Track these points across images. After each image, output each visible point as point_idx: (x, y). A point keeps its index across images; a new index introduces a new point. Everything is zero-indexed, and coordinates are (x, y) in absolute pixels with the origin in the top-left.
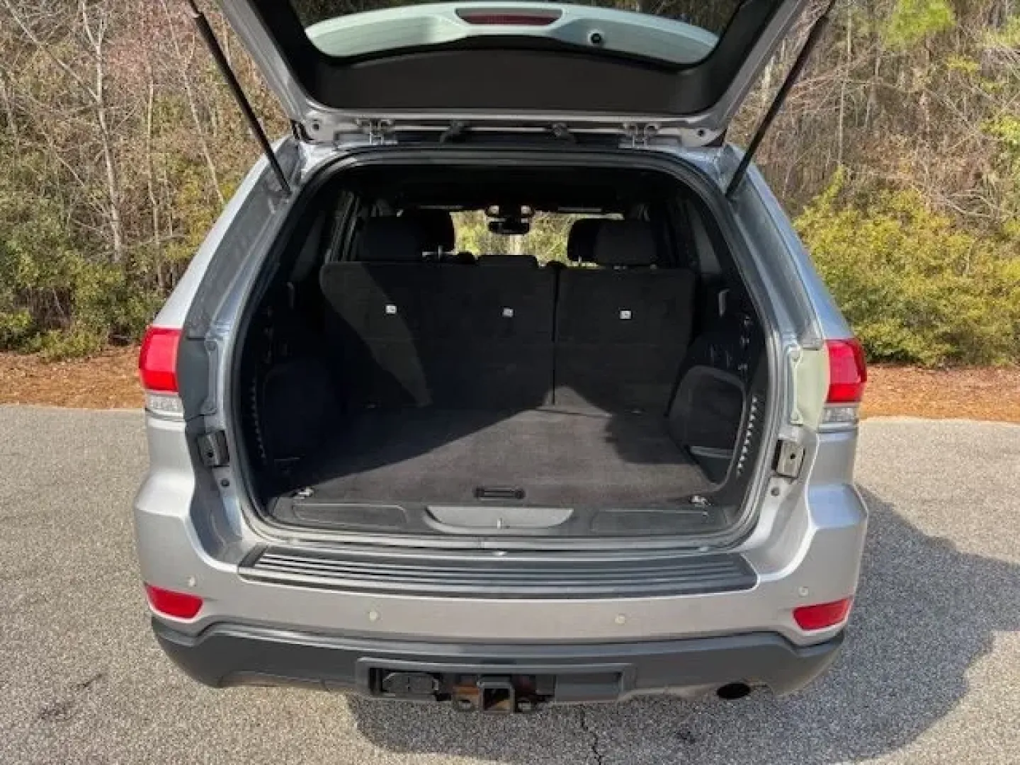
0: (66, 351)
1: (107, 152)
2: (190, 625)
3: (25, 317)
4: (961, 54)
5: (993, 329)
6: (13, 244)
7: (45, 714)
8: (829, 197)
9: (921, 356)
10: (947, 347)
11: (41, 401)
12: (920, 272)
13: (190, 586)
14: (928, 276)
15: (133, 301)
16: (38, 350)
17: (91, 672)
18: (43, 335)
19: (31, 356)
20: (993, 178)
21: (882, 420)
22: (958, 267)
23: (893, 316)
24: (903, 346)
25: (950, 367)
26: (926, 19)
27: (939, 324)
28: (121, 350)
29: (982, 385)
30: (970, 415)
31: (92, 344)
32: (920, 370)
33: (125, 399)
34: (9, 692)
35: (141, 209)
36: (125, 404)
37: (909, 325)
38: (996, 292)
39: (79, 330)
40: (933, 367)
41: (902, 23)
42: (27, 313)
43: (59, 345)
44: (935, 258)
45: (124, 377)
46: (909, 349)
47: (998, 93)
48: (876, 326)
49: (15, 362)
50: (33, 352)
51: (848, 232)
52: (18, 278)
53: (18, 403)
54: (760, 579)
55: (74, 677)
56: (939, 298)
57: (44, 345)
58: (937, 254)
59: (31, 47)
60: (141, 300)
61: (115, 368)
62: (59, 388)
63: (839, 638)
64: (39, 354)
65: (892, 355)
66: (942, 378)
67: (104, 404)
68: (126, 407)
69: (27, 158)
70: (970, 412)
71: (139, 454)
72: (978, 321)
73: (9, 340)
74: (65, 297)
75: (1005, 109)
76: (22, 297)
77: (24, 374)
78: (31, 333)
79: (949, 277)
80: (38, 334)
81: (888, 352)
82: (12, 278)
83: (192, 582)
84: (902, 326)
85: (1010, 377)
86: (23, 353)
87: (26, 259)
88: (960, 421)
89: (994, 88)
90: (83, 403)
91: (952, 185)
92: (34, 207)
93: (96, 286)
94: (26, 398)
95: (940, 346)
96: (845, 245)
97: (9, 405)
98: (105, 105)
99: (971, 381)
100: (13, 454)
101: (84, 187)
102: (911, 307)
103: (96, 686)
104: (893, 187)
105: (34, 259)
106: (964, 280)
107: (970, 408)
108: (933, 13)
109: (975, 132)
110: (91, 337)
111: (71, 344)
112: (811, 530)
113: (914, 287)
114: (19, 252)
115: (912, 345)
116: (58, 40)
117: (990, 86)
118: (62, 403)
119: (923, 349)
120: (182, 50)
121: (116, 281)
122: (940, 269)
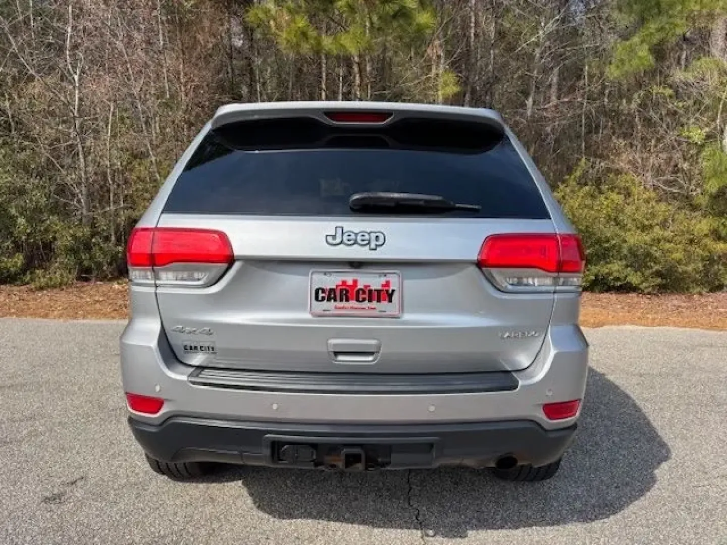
0: (47, 284)
1: (80, 149)
2: (155, 418)
3: (19, 259)
4: (660, 84)
5: (690, 268)
6: (13, 211)
7: (47, 500)
8: (575, 177)
9: (641, 287)
10: (659, 280)
11: (31, 315)
12: (638, 228)
13: (156, 391)
14: (643, 231)
15: (95, 250)
16: (28, 283)
17: (76, 476)
18: (31, 273)
19: (22, 288)
20: (686, 166)
21: (615, 328)
22: (664, 225)
23: (621, 259)
24: (628, 279)
25: (661, 293)
26: (635, 62)
27: (652, 264)
28: (86, 284)
29: (683, 305)
30: (675, 324)
31: (65, 280)
32: (640, 295)
33: (89, 314)
34: (21, 488)
35: (101, 187)
36: (89, 316)
37: (631, 266)
38: (691, 241)
39: (57, 270)
40: (649, 294)
41: (620, 64)
42: (21, 257)
43: (42, 280)
44: (647, 220)
45: (88, 299)
46: (633, 282)
47: (687, 109)
48: (609, 266)
49: (12, 291)
50: (23, 285)
51: (588, 202)
52: (16, 234)
53: (14, 316)
54: (520, 383)
55: (64, 479)
56: (651, 246)
57: (32, 280)
58: (649, 216)
59: (31, 78)
60: (101, 249)
61: (82, 295)
62: (42, 308)
63: (574, 427)
64: (28, 286)
65: (621, 286)
66: (656, 300)
67: (75, 317)
68: (90, 319)
69: (23, 153)
70: (674, 322)
71: (101, 347)
72: (679, 262)
73: (9, 276)
74: (48, 246)
75: (692, 120)
76: (18, 247)
77: (18, 298)
78: (24, 271)
79: (658, 232)
80: (28, 272)
81: (618, 284)
82: (11, 233)
83: (158, 388)
84: (627, 266)
85: (703, 300)
86: (18, 285)
87: (21, 221)
88: (667, 328)
89: (683, 106)
90: (60, 316)
91: (658, 172)
92: (28, 185)
93: (70, 239)
94: (20, 313)
95: (654, 280)
96: (586, 210)
97: (8, 317)
98: (80, 117)
99: (676, 302)
100: (14, 348)
101: (64, 172)
102: (632, 252)
103: (80, 483)
104: (618, 172)
105: (27, 221)
106: (668, 234)
107: (674, 319)
108: (640, 57)
109: (672, 136)
110: (65, 275)
111: (51, 279)
112: (553, 353)
113: (635, 238)
114: (17, 217)
115: (634, 279)
116: (49, 74)
117: (681, 104)
118: (46, 316)
119: (642, 282)
120: (135, 80)
121: (83, 235)
122: (651, 227)
